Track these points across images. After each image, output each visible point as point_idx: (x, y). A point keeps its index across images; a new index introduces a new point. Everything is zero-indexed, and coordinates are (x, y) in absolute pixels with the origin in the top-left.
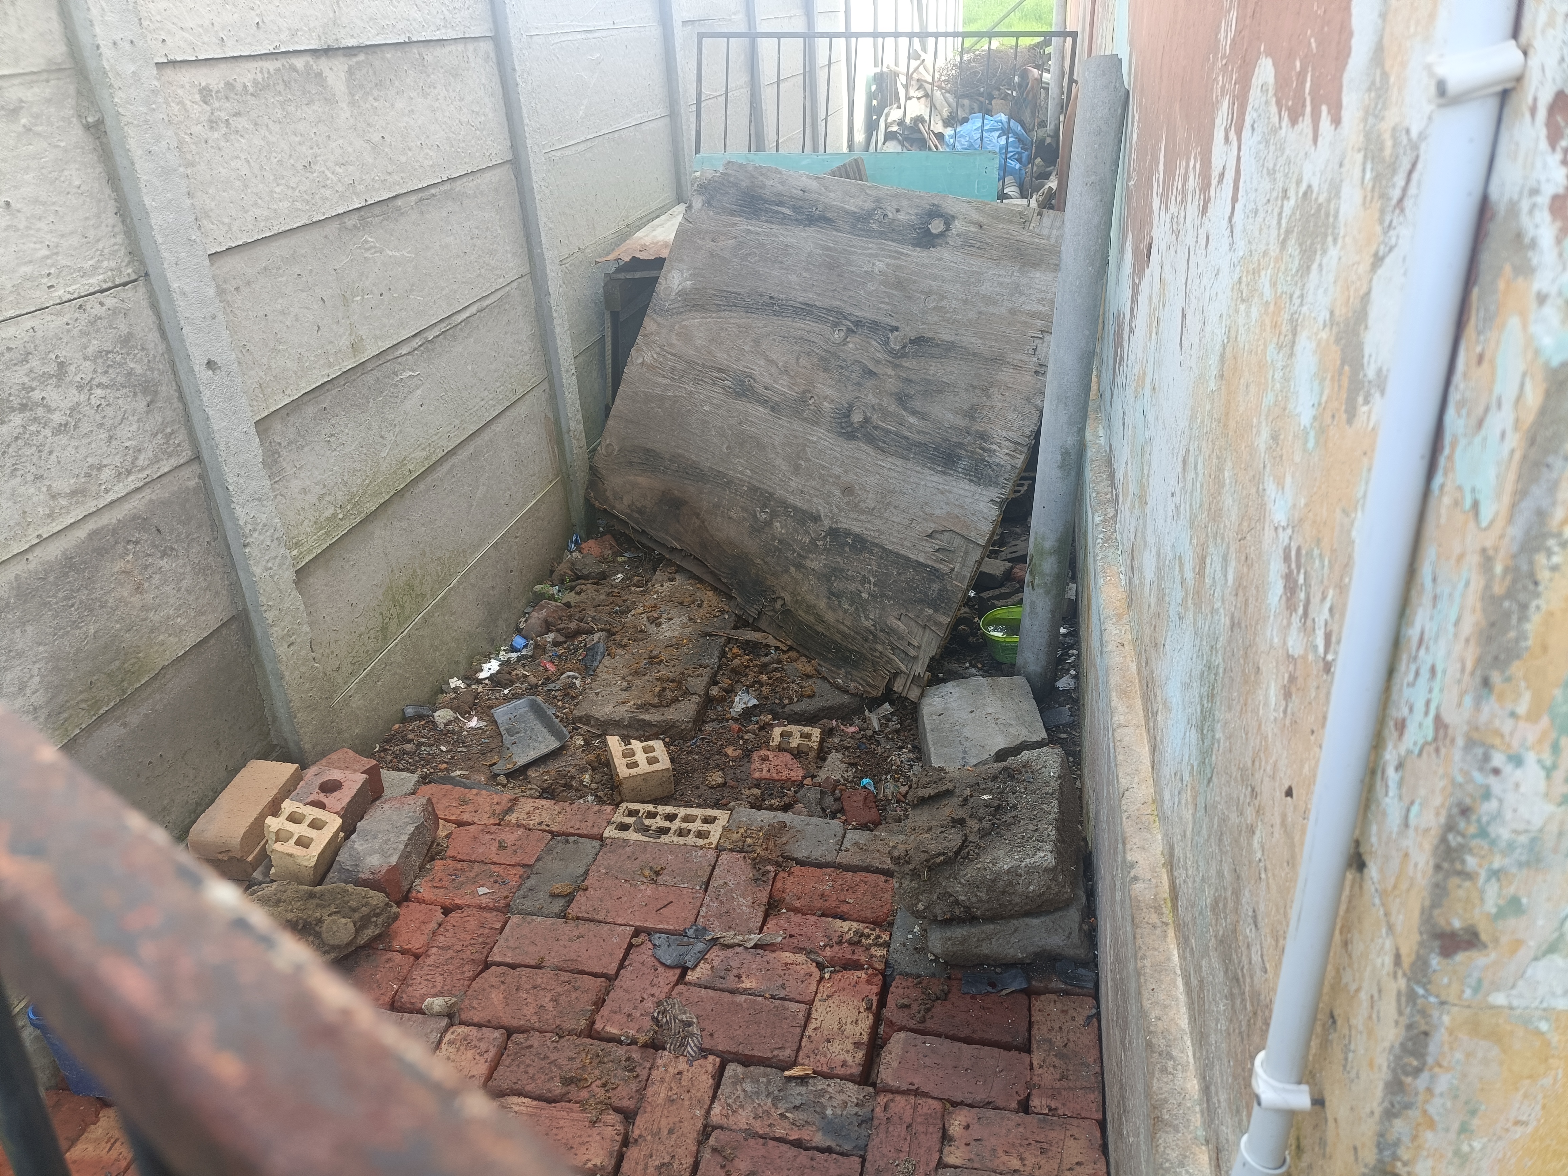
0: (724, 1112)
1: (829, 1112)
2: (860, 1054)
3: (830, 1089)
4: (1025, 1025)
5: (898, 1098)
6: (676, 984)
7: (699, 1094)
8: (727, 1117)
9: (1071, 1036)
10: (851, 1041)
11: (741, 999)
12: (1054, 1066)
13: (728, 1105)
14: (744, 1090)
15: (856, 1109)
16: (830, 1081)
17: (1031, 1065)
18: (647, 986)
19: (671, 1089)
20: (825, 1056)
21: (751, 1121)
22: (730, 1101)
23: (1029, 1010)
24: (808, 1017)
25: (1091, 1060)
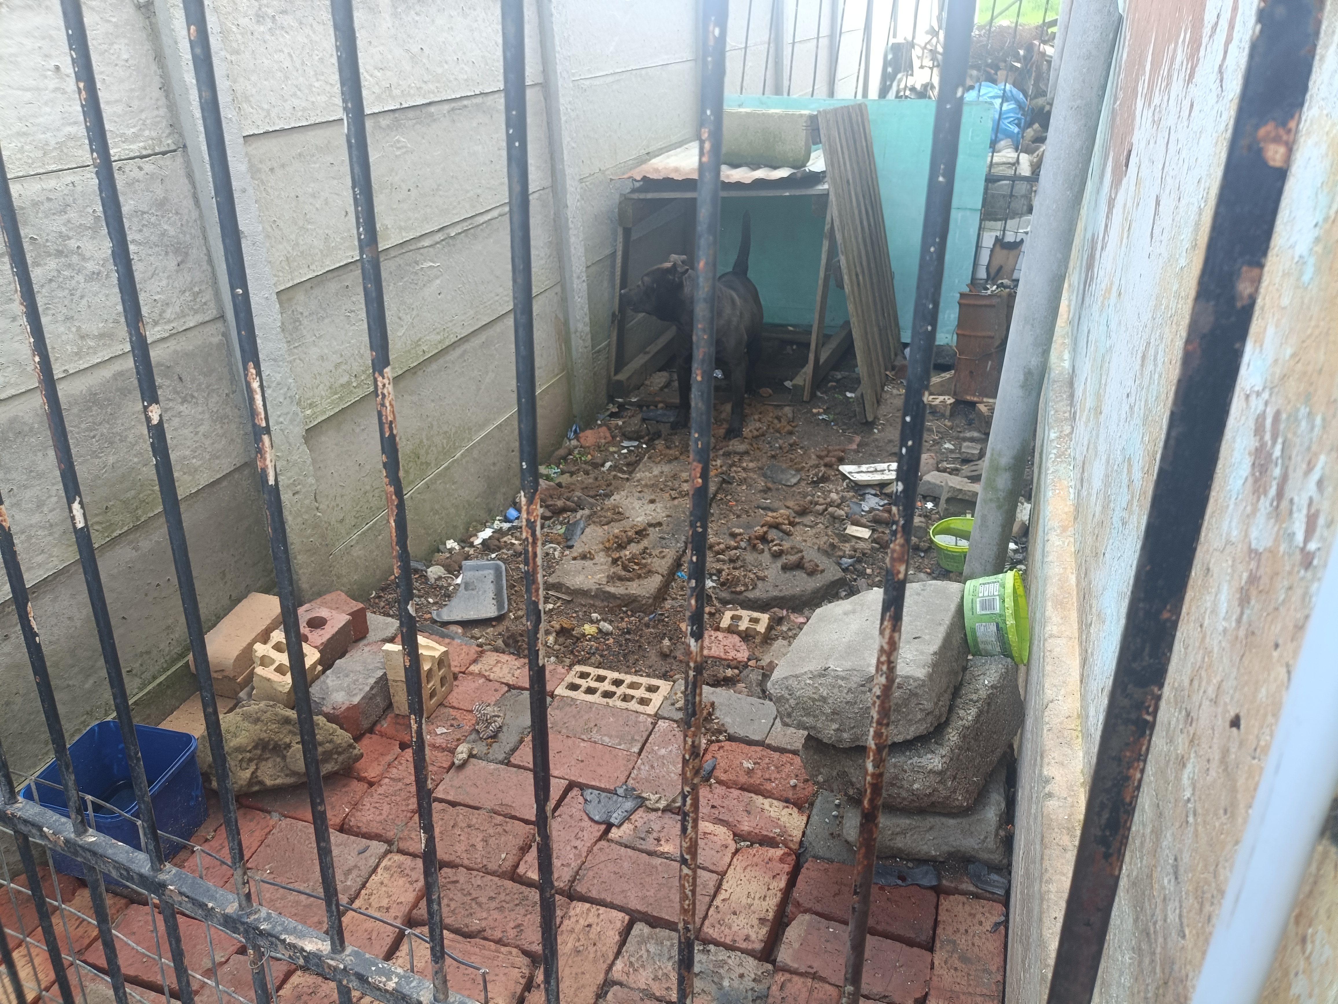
0: (626, 969)
1: (726, 983)
2: (764, 931)
3: (730, 961)
4: (931, 923)
5: (796, 978)
6: (600, 839)
7: (604, 949)
8: (628, 974)
9: (977, 941)
10: (757, 916)
11: (657, 861)
12: (956, 969)
13: (631, 963)
14: (648, 951)
15: (752, 985)
16: (732, 954)
17: (932, 964)
18: (572, 838)
19: (579, 940)
20: (730, 928)
21: (650, 982)
22: (633, 959)
23: (937, 908)
24: (718, 887)
25: (994, 968)
